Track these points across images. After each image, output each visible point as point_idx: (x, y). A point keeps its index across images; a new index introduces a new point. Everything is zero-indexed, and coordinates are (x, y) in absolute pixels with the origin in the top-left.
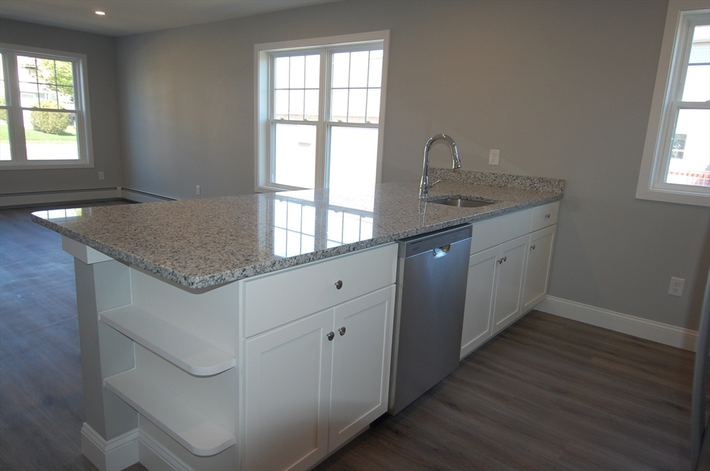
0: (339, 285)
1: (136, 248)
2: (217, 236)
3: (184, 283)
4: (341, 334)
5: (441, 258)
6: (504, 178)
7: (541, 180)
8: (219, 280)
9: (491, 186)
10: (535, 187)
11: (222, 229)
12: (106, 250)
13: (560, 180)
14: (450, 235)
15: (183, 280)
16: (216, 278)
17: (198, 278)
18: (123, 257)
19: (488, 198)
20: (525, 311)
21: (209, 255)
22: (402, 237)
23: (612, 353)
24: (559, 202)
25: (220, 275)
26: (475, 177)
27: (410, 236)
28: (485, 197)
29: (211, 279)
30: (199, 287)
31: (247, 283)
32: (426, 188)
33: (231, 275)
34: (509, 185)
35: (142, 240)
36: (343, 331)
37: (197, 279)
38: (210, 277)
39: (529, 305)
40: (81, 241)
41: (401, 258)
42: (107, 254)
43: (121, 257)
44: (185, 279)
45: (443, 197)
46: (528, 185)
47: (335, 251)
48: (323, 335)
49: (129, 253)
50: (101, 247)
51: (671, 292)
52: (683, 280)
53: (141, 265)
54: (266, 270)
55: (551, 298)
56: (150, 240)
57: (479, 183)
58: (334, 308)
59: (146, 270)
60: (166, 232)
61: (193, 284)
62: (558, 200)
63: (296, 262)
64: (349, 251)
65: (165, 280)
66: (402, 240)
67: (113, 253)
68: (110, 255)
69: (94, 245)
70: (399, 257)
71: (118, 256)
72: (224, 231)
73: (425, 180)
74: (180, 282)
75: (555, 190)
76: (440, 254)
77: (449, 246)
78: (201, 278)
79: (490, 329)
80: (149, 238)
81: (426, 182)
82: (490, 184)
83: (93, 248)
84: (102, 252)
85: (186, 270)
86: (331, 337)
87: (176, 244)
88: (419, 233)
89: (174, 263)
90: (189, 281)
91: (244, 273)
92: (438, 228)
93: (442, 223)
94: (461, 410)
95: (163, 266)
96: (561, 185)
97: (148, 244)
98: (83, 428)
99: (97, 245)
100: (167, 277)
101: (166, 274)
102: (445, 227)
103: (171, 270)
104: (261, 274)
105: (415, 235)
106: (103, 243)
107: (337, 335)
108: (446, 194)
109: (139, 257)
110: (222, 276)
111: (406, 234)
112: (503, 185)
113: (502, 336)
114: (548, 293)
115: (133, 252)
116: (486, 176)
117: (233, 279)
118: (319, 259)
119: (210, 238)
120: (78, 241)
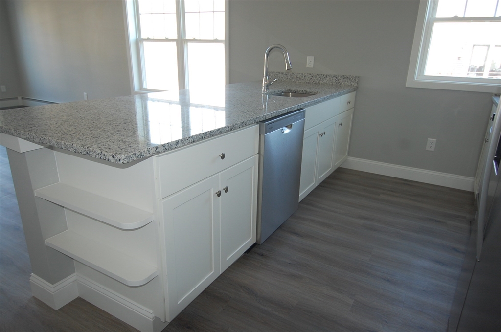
0: (223, 157)
1: (63, 136)
2: (124, 125)
3: (112, 160)
4: (226, 192)
5: (287, 134)
6: (317, 77)
7: (344, 77)
8: (139, 157)
9: (308, 83)
10: (339, 82)
11: (127, 120)
12: (37, 140)
13: (356, 77)
14: (292, 117)
15: (111, 158)
16: (137, 155)
17: (123, 155)
18: (54, 144)
19: (310, 91)
20: (335, 169)
21: (124, 139)
22: (262, 119)
23: (392, 191)
24: (355, 92)
25: (140, 153)
26: (297, 77)
27: (267, 118)
28: (308, 90)
29: (134, 156)
30: (125, 162)
31: (159, 158)
32: (267, 86)
33: (148, 152)
34: (321, 82)
35: (65, 131)
36: (226, 190)
37: (123, 157)
38: (133, 155)
39: (337, 164)
40: (13, 135)
41: (261, 135)
42: (39, 143)
43: (51, 144)
44: (113, 157)
45: (279, 91)
46: (334, 81)
47: (219, 131)
48: (213, 192)
49: (58, 141)
50: (32, 137)
51: (428, 148)
52: (435, 140)
53: (71, 149)
54: (172, 147)
55: (351, 159)
56: (72, 130)
57: (300, 81)
58: (220, 173)
59: (76, 153)
60: (83, 124)
61: (120, 160)
62: (354, 91)
63: (192, 140)
64: (228, 131)
65: (95, 160)
66: (262, 122)
67: (44, 142)
68: (41, 143)
69: (26, 137)
70: (260, 135)
71: (49, 144)
72: (129, 121)
73: (266, 80)
74: (109, 160)
75: (353, 84)
76: (287, 131)
77: (292, 125)
78: (126, 155)
79: (315, 182)
80: (70, 129)
81: (267, 81)
82: (308, 81)
83: (25, 139)
84: (33, 142)
85: (112, 151)
86: (219, 195)
87: (94, 132)
88: (273, 116)
89: (100, 145)
90: (117, 158)
91: (157, 150)
92: (284, 112)
93: (286, 109)
94: (302, 236)
95: (91, 149)
96: (357, 80)
97: (71, 133)
98: (31, 278)
99: (28, 136)
100: (96, 156)
101: (95, 154)
102: (289, 111)
103: (99, 151)
104: (169, 150)
105: (270, 117)
106: (34, 134)
107: (223, 192)
108: (281, 90)
109: (68, 143)
110: (141, 153)
111: (264, 117)
112: (317, 82)
113: (322, 186)
114: (349, 155)
115: (62, 140)
116: (305, 76)
117: (150, 155)
118: (209, 137)
119: (120, 127)
120: (10, 134)
